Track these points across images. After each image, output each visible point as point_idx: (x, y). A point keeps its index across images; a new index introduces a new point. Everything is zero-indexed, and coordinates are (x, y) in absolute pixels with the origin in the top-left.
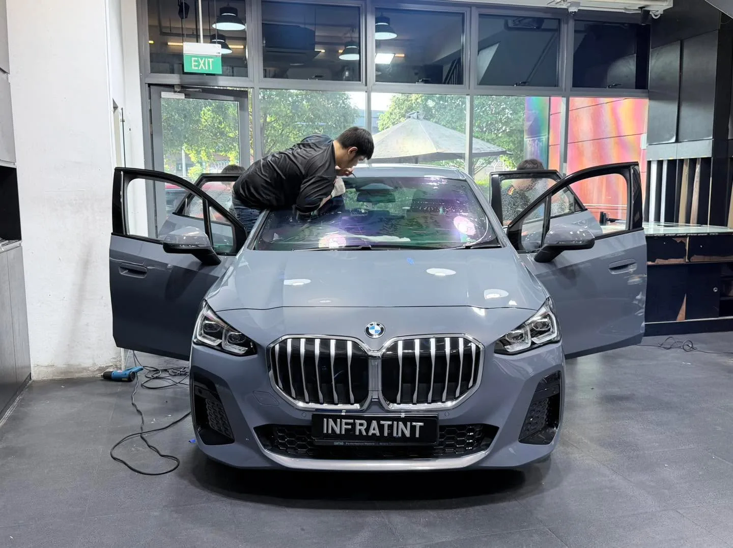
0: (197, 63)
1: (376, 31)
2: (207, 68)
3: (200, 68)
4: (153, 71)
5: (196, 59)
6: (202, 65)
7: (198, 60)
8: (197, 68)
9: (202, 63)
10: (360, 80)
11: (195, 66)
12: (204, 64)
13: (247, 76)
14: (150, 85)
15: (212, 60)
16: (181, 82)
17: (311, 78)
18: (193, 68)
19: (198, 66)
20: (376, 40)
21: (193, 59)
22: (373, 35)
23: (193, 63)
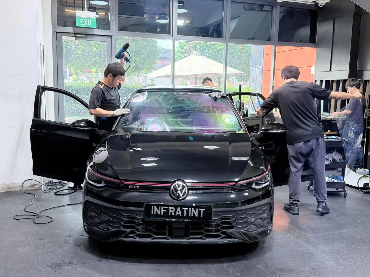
0: (83, 22)
1: (178, 8)
2: (88, 25)
3: (85, 24)
4: (59, 25)
5: (83, 19)
6: (86, 23)
7: (84, 20)
8: (83, 24)
9: (86, 22)
10: (169, 34)
11: (82, 23)
12: (87, 22)
13: (109, 29)
14: (57, 32)
15: (92, 20)
16: (74, 32)
17: (143, 32)
18: (81, 24)
19: (84, 23)
20: (178, 13)
21: (81, 19)
22: (176, 11)
23: (81, 22)
